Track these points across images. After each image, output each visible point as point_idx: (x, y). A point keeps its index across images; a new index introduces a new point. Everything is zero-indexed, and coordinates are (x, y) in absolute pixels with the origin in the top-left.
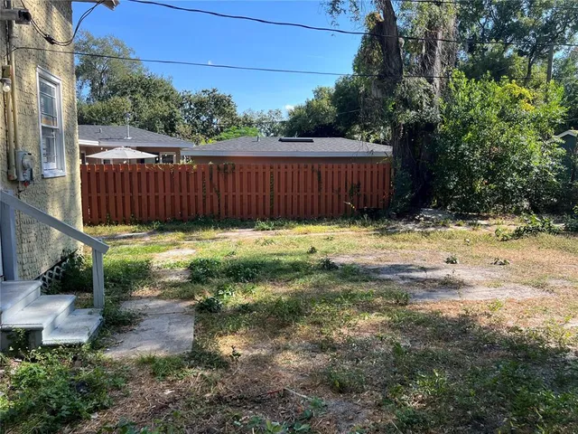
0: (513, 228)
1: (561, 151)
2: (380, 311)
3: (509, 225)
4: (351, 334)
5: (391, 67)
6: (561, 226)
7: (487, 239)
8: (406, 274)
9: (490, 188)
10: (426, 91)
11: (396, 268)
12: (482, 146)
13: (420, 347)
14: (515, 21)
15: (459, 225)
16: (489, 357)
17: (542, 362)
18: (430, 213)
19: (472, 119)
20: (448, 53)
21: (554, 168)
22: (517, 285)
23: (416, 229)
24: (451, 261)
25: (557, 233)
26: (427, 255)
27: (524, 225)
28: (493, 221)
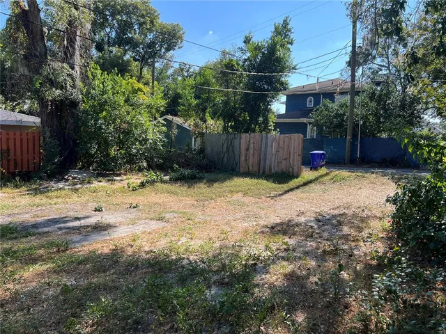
0: (139, 181)
1: (164, 129)
2: (43, 260)
3: (136, 179)
4: (17, 287)
5: (37, 50)
6: (167, 178)
7: (122, 191)
8: (62, 225)
9: (121, 153)
10: (69, 75)
11: (54, 221)
12: (114, 122)
13: (84, 282)
14: (130, 36)
15: (100, 182)
16: (136, 276)
17: (170, 270)
18: (77, 173)
19: (106, 102)
20: (86, 48)
21: (161, 140)
22: (146, 221)
23: (66, 187)
24: (98, 210)
25: (165, 182)
26: (79, 207)
27: (146, 178)
28: (125, 177)
